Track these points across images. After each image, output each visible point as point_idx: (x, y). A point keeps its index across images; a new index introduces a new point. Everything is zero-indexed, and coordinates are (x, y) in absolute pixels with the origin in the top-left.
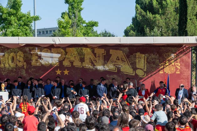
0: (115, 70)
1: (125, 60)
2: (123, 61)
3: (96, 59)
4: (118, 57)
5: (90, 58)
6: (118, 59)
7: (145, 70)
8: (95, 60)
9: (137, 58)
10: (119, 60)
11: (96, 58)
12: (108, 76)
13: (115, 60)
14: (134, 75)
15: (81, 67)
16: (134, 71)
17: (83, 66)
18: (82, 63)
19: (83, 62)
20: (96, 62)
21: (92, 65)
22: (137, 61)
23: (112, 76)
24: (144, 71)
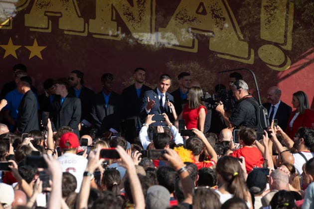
0: (191, 46)
1: (226, 15)
2: (216, 17)
3: (131, 9)
4: (201, 4)
5: (113, 7)
6: (200, 11)
7: (289, 47)
8: (130, 14)
9: (262, 9)
10: (204, 13)
11: (132, 6)
12: (171, 65)
13: (192, 13)
14: (251, 61)
15: (85, 34)
16: (252, 51)
17: (90, 31)
18: (87, 22)
19: (91, 21)
20: (133, 19)
21: (120, 28)
22: (263, 16)
23: (183, 67)
24: (284, 51)
